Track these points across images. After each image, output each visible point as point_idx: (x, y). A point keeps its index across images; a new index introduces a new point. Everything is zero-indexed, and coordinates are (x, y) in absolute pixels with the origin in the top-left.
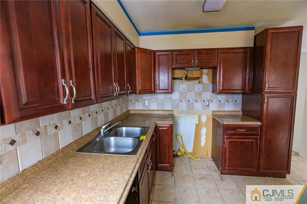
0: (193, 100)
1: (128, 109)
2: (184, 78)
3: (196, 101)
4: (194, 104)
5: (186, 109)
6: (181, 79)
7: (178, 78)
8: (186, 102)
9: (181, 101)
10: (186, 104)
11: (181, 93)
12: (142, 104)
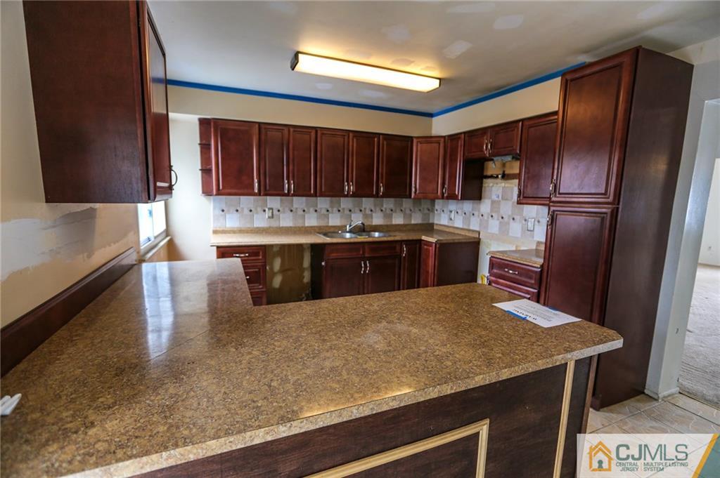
0: (509, 216)
1: (431, 221)
2: (500, 176)
3: (513, 219)
4: (509, 224)
5: (497, 233)
6: (497, 177)
7: (491, 177)
8: (498, 219)
9: (492, 216)
10: (497, 222)
11: (493, 202)
12: (447, 216)
